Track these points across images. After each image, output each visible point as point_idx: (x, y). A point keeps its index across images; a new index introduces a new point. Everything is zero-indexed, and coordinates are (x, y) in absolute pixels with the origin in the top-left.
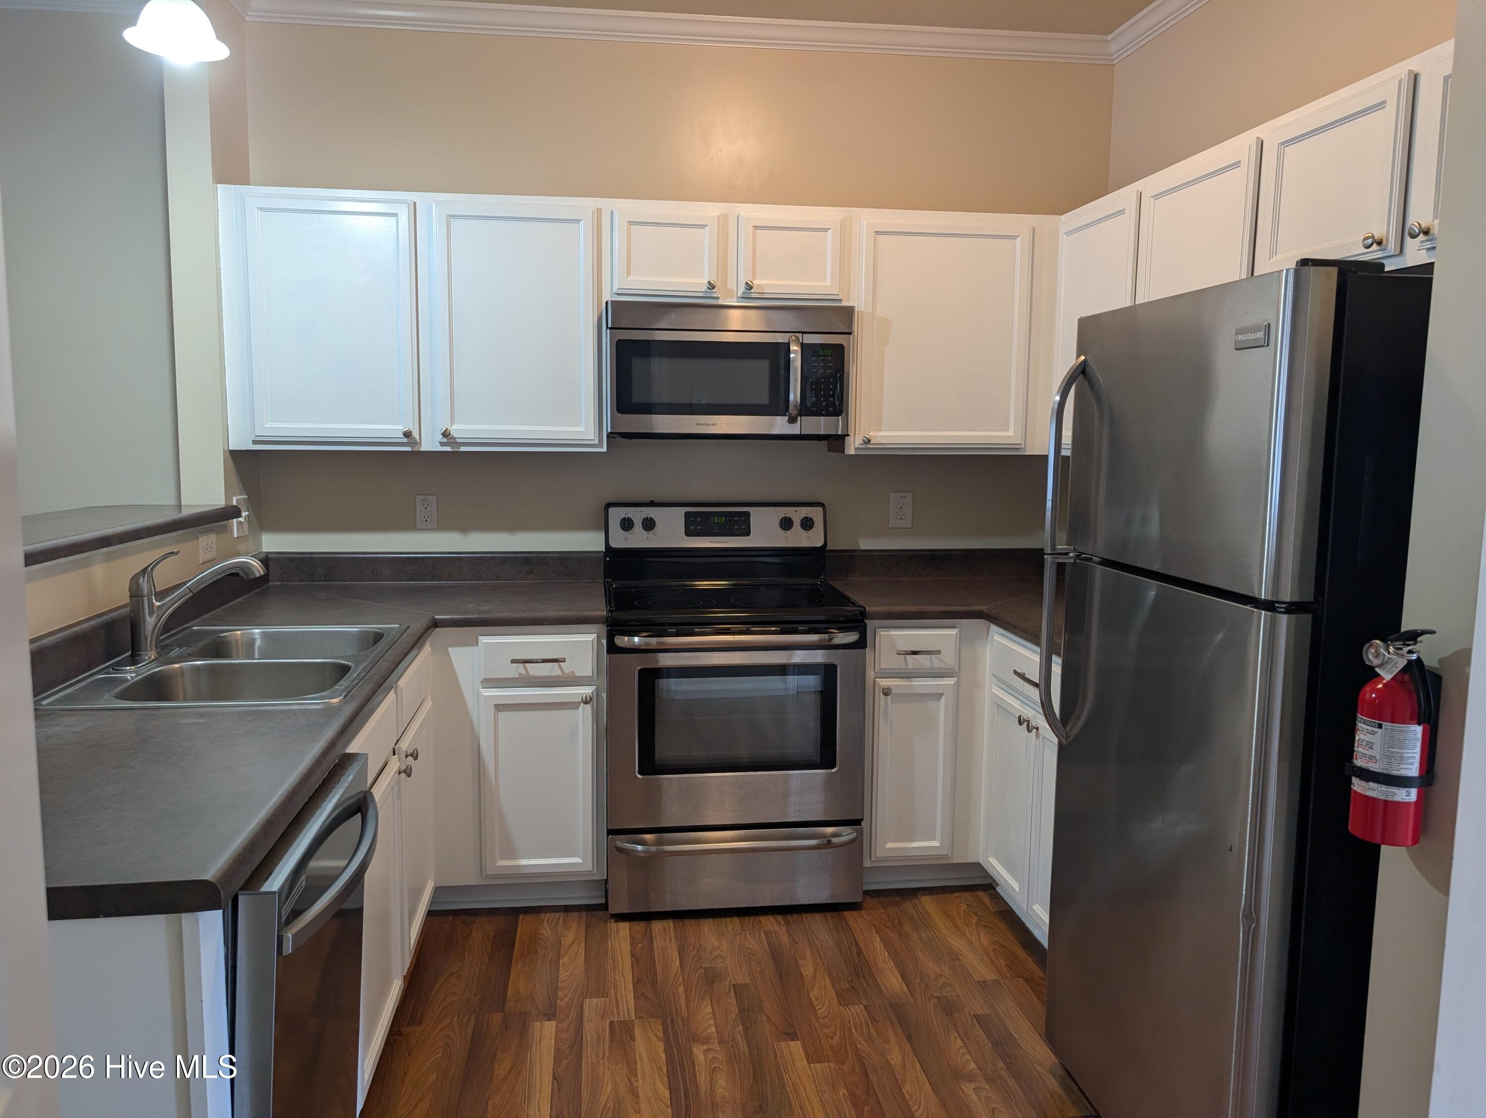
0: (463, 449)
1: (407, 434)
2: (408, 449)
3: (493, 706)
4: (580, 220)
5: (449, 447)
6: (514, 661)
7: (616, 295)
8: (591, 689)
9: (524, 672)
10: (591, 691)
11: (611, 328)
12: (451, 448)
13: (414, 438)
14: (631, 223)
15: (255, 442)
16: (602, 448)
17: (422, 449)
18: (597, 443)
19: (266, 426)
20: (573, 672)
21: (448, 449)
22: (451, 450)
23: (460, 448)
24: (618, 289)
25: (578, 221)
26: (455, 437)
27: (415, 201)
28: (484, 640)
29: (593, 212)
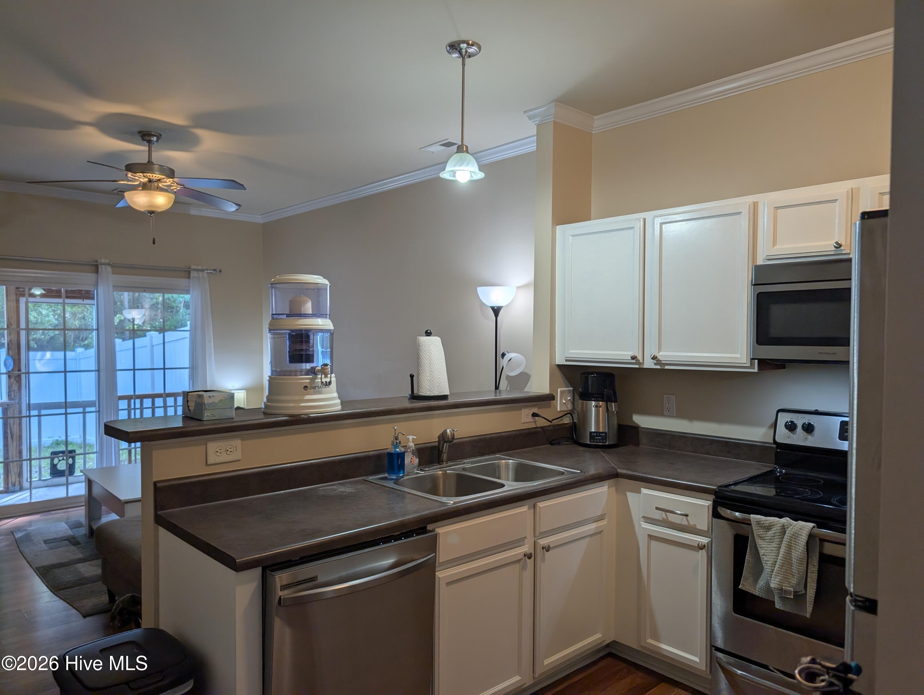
0: (667, 367)
1: (633, 358)
2: (637, 366)
3: (647, 535)
4: (741, 212)
5: (659, 366)
6: (657, 508)
7: (767, 260)
8: (707, 540)
9: (665, 517)
10: (707, 542)
11: (754, 285)
12: (660, 367)
13: (638, 360)
14: (777, 208)
15: (566, 360)
16: (754, 369)
17: (645, 367)
18: (749, 365)
19: (570, 352)
20: (695, 525)
21: (658, 367)
22: (660, 368)
23: (665, 367)
24: (767, 256)
25: (739, 213)
26: (661, 360)
27: (644, 217)
28: (644, 491)
29: (749, 205)
